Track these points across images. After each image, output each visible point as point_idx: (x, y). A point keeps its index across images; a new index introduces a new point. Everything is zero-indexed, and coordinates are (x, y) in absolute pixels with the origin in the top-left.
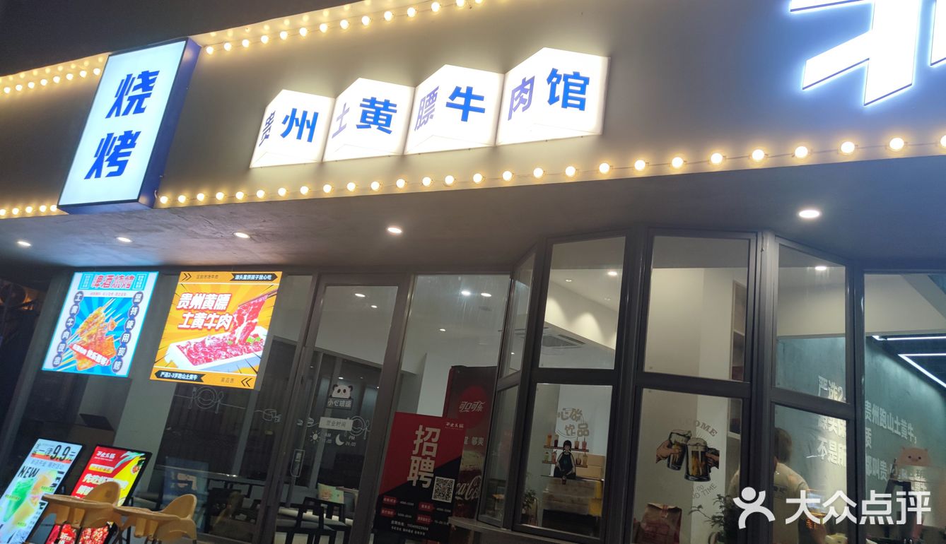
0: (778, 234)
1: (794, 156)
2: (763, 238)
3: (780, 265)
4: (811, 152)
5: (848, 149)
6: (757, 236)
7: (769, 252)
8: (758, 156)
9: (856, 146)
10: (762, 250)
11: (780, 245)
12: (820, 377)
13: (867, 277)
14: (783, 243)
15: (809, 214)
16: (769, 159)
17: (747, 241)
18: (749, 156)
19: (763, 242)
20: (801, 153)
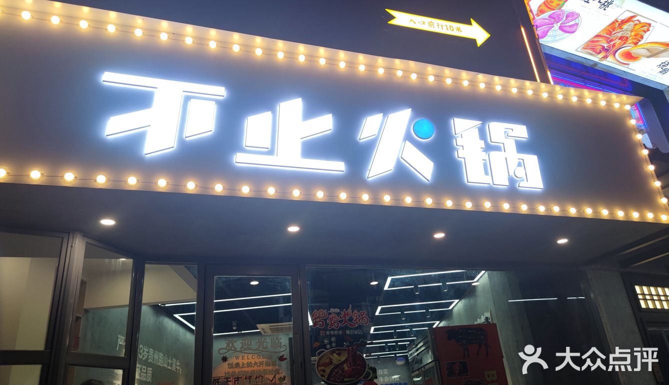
0: (85, 235)
1: (96, 181)
2: (73, 237)
3: (85, 257)
4: (108, 180)
5: (132, 181)
6: (69, 235)
7: (78, 249)
8: (69, 178)
9: (137, 180)
10: (72, 246)
11: (87, 242)
12: (119, 336)
13: (147, 266)
14: (88, 241)
15: (108, 222)
16: (77, 181)
17: (61, 239)
18: (62, 177)
19: (73, 240)
20: (101, 180)
